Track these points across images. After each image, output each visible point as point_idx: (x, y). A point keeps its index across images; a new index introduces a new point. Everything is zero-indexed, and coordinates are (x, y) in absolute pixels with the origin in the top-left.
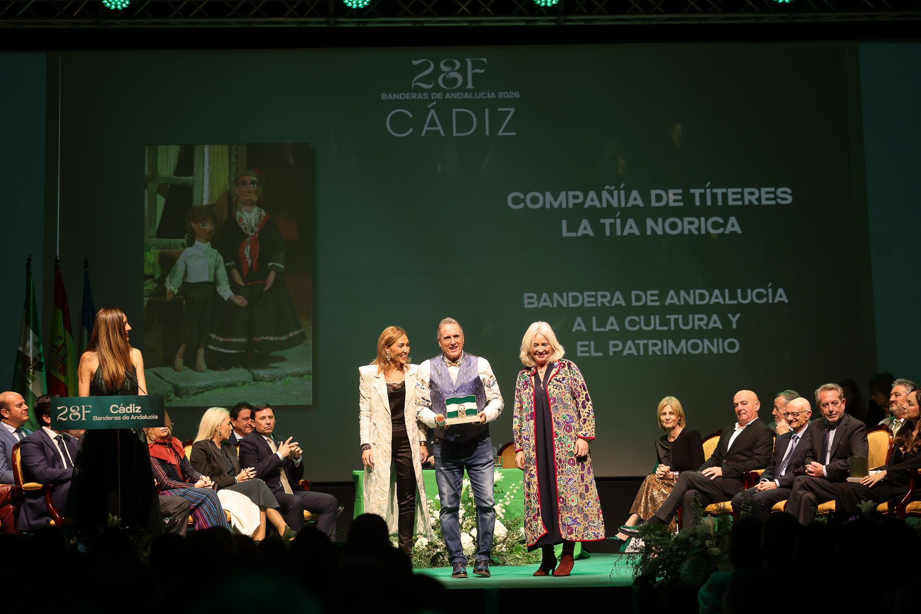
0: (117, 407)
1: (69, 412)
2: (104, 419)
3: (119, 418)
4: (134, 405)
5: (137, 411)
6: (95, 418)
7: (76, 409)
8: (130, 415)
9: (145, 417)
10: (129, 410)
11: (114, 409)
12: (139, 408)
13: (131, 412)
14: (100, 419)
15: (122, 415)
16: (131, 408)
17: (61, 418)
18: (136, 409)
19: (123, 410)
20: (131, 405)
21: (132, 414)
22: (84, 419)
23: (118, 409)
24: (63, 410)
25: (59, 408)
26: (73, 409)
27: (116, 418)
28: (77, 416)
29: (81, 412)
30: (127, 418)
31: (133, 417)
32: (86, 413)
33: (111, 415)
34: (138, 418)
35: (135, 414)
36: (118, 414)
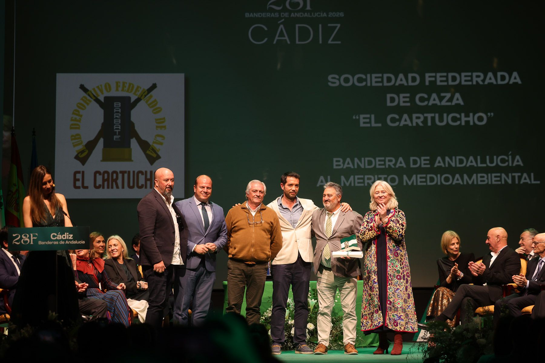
1: (21, 238)
2: (46, 243)
3: (57, 243)
4: (68, 233)
5: (70, 238)
6: (40, 243)
7: (26, 236)
8: (65, 240)
9: (76, 242)
10: (64, 237)
11: (54, 236)
12: (72, 235)
13: (66, 238)
14: (43, 243)
15: (59, 241)
16: (65, 236)
17: (16, 243)
18: (69, 237)
19: (60, 237)
20: (66, 233)
21: (67, 240)
22: (32, 243)
23: (56, 236)
24: (17, 237)
25: (14, 235)
26: (24, 236)
27: (55, 243)
28: (27, 241)
29: (30, 238)
30: (63, 243)
31: (67, 242)
32: (33, 239)
33: (51, 240)
34: (71, 243)
35: (69, 240)
36: (57, 240)
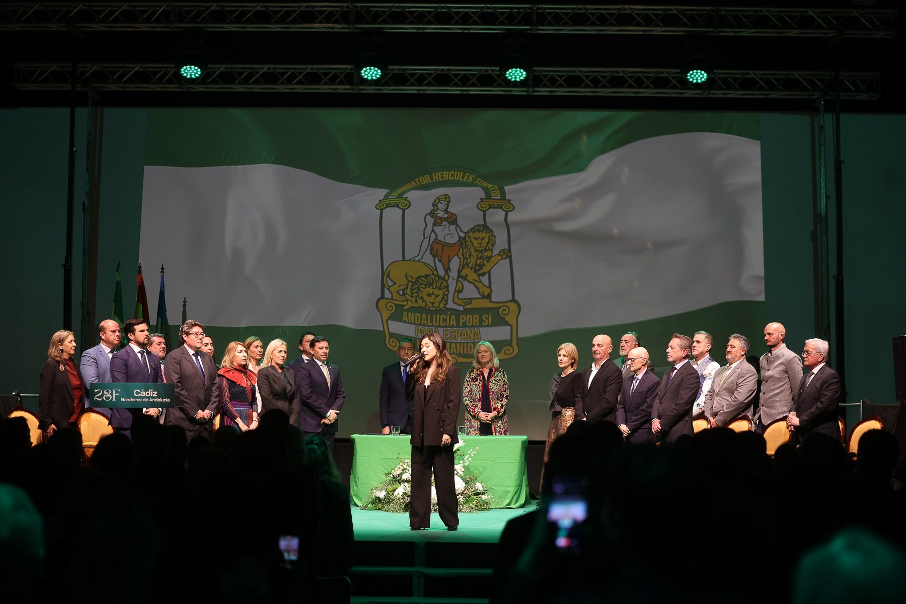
0: (139, 391)
1: (103, 394)
2: (129, 400)
3: (140, 400)
4: (152, 390)
5: (154, 395)
6: (123, 399)
7: (109, 392)
8: (149, 398)
9: (160, 400)
10: (148, 394)
11: (137, 393)
12: (156, 393)
13: (149, 395)
14: (126, 400)
15: (143, 398)
16: (149, 393)
17: (97, 399)
18: (153, 394)
19: (143, 394)
20: (150, 390)
21: (151, 397)
22: (114, 400)
23: (140, 393)
24: (99, 392)
25: (96, 391)
26: (106, 392)
27: (138, 400)
28: (109, 397)
29: (112, 394)
30: (147, 400)
31: (151, 400)
32: (116, 395)
33: (135, 397)
34: (155, 400)
35: (153, 398)
36: (140, 397)
